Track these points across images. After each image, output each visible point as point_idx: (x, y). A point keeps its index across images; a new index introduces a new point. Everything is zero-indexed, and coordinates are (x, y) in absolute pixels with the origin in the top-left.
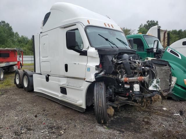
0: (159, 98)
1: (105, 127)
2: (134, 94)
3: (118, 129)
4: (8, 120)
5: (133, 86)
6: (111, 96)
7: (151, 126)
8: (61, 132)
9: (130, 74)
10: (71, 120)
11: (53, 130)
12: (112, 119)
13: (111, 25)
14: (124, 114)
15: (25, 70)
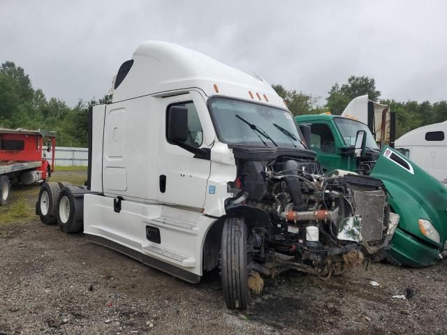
0: (358, 258)
1: (243, 316)
2: (306, 248)
3: (270, 322)
4: (31, 295)
5: (306, 230)
6: (258, 251)
7: (342, 319)
8: (148, 323)
9: (301, 203)
10: (168, 299)
11: (132, 319)
12: (259, 300)
13: (264, 96)
14: (285, 292)
15: (63, 183)
